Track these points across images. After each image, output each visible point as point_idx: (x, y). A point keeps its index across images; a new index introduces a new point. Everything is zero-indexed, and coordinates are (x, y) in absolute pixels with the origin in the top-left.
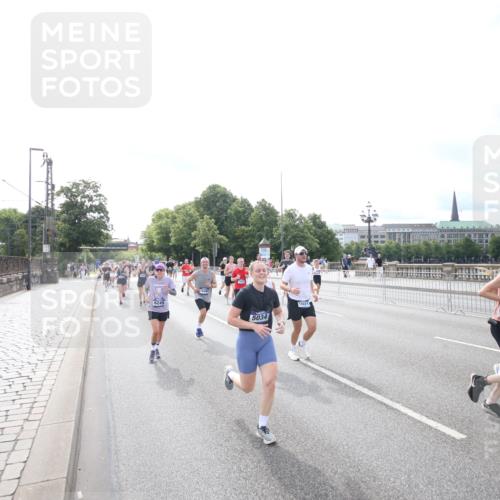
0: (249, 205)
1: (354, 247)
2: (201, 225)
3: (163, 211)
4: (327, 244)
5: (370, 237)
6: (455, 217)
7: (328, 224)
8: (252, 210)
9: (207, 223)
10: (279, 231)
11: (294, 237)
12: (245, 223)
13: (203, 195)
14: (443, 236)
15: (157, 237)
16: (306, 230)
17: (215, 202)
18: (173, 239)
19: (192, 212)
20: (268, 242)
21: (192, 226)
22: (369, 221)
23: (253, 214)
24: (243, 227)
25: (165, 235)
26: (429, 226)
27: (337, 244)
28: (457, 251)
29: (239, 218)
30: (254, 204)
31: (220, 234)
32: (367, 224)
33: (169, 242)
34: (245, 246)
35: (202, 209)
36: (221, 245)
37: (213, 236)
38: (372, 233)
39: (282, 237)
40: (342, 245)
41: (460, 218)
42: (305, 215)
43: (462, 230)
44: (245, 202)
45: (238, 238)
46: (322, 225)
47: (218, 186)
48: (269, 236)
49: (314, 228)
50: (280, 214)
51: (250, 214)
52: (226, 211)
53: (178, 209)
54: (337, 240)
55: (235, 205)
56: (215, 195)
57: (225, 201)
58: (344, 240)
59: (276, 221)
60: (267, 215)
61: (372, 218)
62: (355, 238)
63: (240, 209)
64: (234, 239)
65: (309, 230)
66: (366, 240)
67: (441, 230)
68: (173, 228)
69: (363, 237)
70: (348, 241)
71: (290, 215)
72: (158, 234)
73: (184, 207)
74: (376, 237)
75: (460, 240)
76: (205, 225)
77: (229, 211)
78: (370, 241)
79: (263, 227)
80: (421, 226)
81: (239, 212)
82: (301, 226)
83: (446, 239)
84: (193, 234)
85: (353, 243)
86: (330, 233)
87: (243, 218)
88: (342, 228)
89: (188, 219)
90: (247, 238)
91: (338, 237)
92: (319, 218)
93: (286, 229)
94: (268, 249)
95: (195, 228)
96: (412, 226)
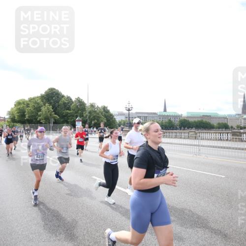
0: (71, 99)
1: (122, 122)
2: (44, 109)
3: (22, 100)
4: (109, 120)
5: (129, 118)
6: (165, 110)
7: (110, 111)
8: (73, 103)
9: (47, 108)
10: (86, 114)
11: (94, 117)
12: (69, 109)
13: (45, 93)
14: (160, 118)
15: (17, 114)
16: (100, 114)
17: (52, 97)
18: (27, 116)
19: (39, 101)
20: (81, 119)
21: (38, 109)
22: (129, 110)
23: (73, 105)
24: (67, 111)
25: (22, 113)
26: (155, 114)
27: (114, 121)
28: (166, 125)
29: (65, 106)
30: (74, 99)
31: (55, 114)
32: (128, 112)
33: (25, 117)
34: (69, 120)
35: (45, 101)
36: (55, 120)
37: (51, 115)
38: (130, 116)
39: (88, 117)
40: (117, 121)
41: (167, 111)
42: (100, 106)
43: (167, 116)
44: (69, 98)
45: (65, 116)
46: (108, 112)
47: (54, 89)
48: (81, 116)
49: (104, 113)
50: (87, 105)
51: (71, 104)
52: (58, 102)
53: (31, 100)
54: (115, 119)
55: (63, 99)
56: (52, 93)
57: (58, 97)
58: (118, 119)
59: (85, 108)
60: (81, 105)
61: (130, 109)
62: (123, 118)
63: (66, 102)
64: (62, 116)
65: (102, 113)
66: (128, 119)
67: (160, 116)
68: (27, 110)
69: (126, 118)
70: (120, 120)
71: (92, 106)
72: (18, 113)
73: (34, 99)
74: (132, 118)
75: (167, 120)
76: (46, 109)
77: (60, 102)
78: (129, 120)
79: (78, 111)
80: (151, 113)
81: (66, 103)
82: (98, 111)
83: (161, 120)
84: (39, 113)
85: (122, 121)
86: (111, 115)
87: (67, 106)
88: (117, 113)
89: (36, 106)
90: (70, 116)
91: (115, 117)
92: (106, 108)
93: (90, 112)
94: (81, 122)
95: (40, 110)
96: (148, 113)
